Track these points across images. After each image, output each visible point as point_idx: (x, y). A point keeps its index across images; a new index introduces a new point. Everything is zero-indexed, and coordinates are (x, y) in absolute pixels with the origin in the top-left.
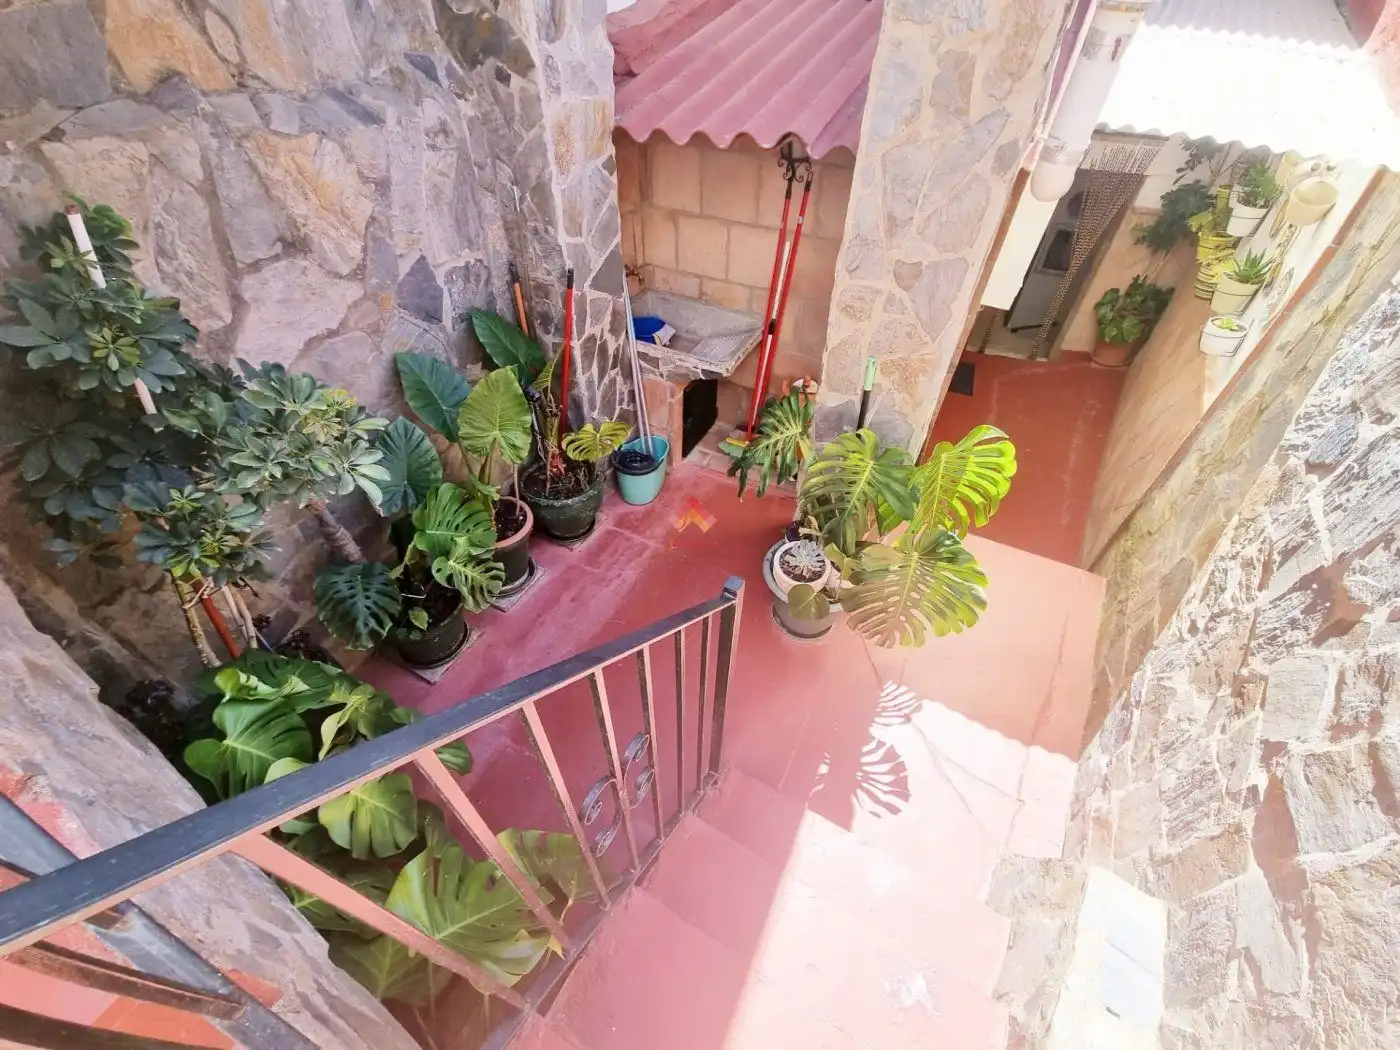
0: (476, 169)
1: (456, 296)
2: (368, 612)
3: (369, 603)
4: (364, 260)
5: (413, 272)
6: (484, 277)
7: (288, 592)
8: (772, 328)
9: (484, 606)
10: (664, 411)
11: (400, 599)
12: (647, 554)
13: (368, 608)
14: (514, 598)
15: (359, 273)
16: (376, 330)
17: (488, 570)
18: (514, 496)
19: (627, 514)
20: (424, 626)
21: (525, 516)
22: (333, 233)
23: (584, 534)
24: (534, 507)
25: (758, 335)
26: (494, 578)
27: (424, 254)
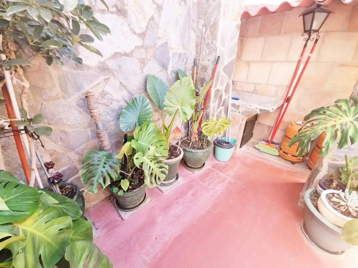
0: (192, 21)
1: (174, 63)
2: (101, 174)
3: (104, 170)
4: (146, 31)
5: (162, 46)
6: (185, 60)
7: (77, 159)
8: (288, 100)
9: (155, 185)
10: (237, 127)
11: (119, 172)
12: (226, 182)
13: (102, 172)
14: (168, 188)
15: (142, 35)
16: (143, 62)
17: (161, 167)
18: (178, 145)
19: (217, 164)
20: (126, 189)
21: (180, 152)
22: (137, 14)
23: (199, 168)
24: (184, 150)
25: (281, 102)
26: (162, 172)
27: (168, 41)
